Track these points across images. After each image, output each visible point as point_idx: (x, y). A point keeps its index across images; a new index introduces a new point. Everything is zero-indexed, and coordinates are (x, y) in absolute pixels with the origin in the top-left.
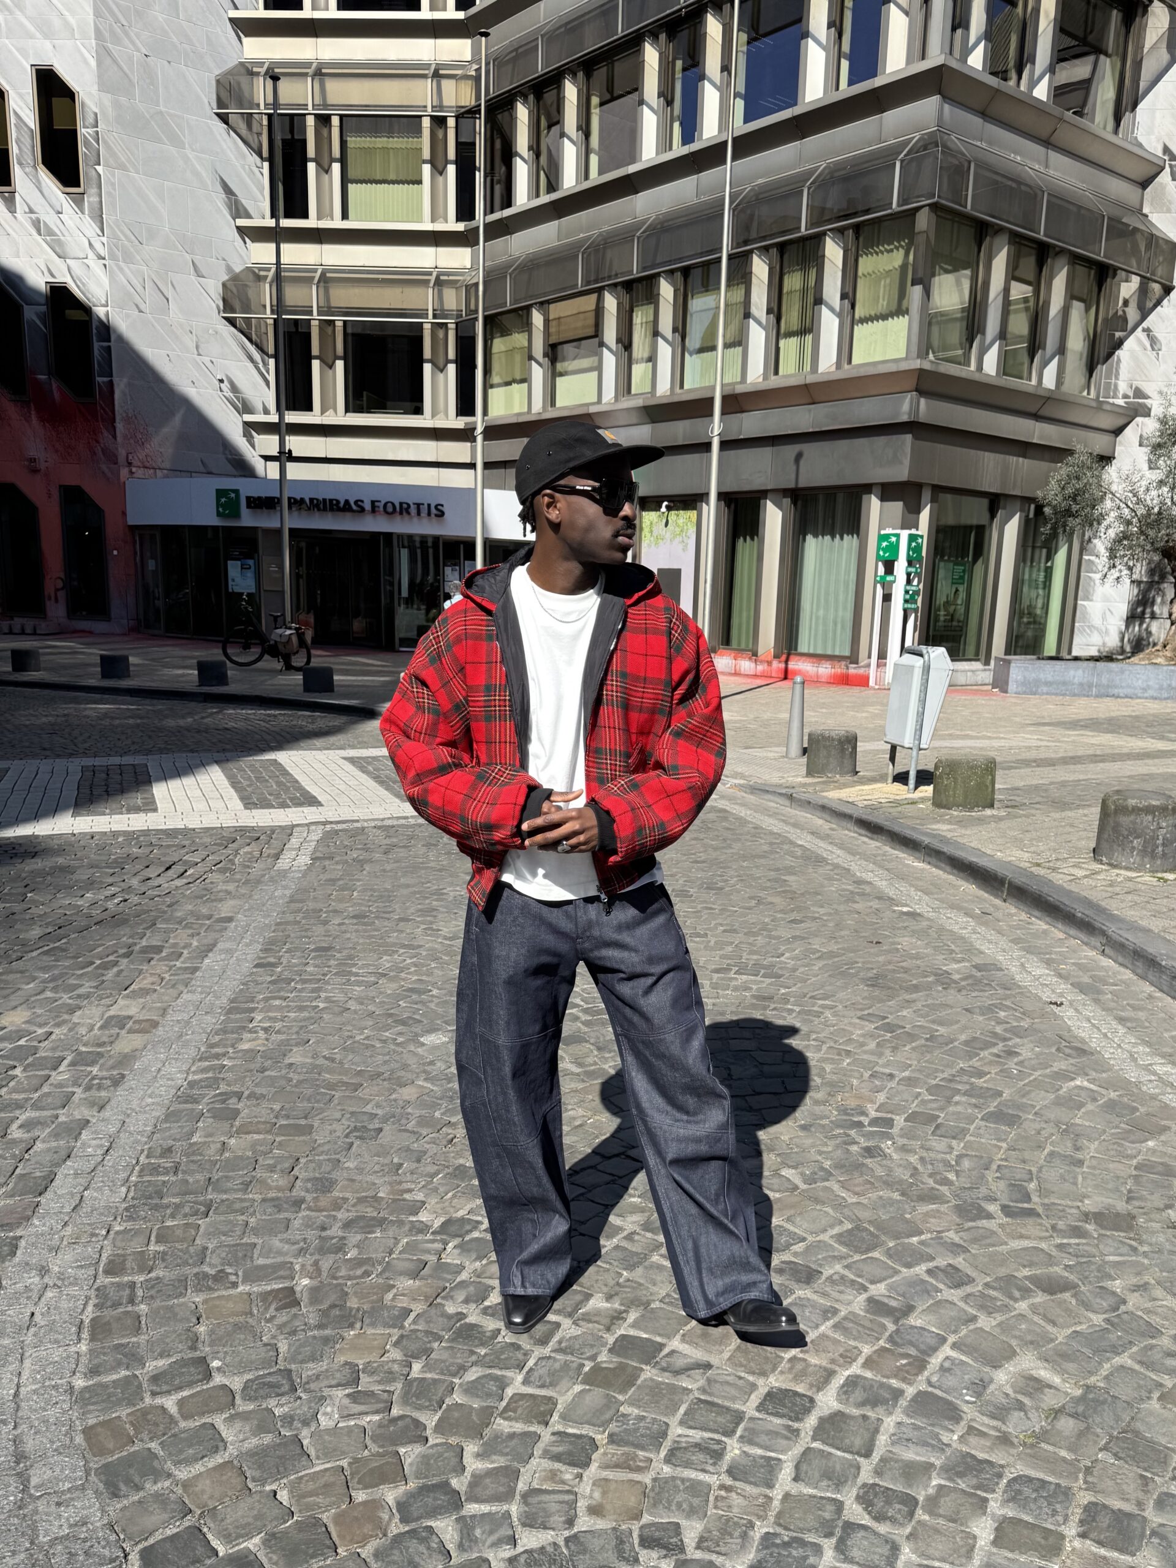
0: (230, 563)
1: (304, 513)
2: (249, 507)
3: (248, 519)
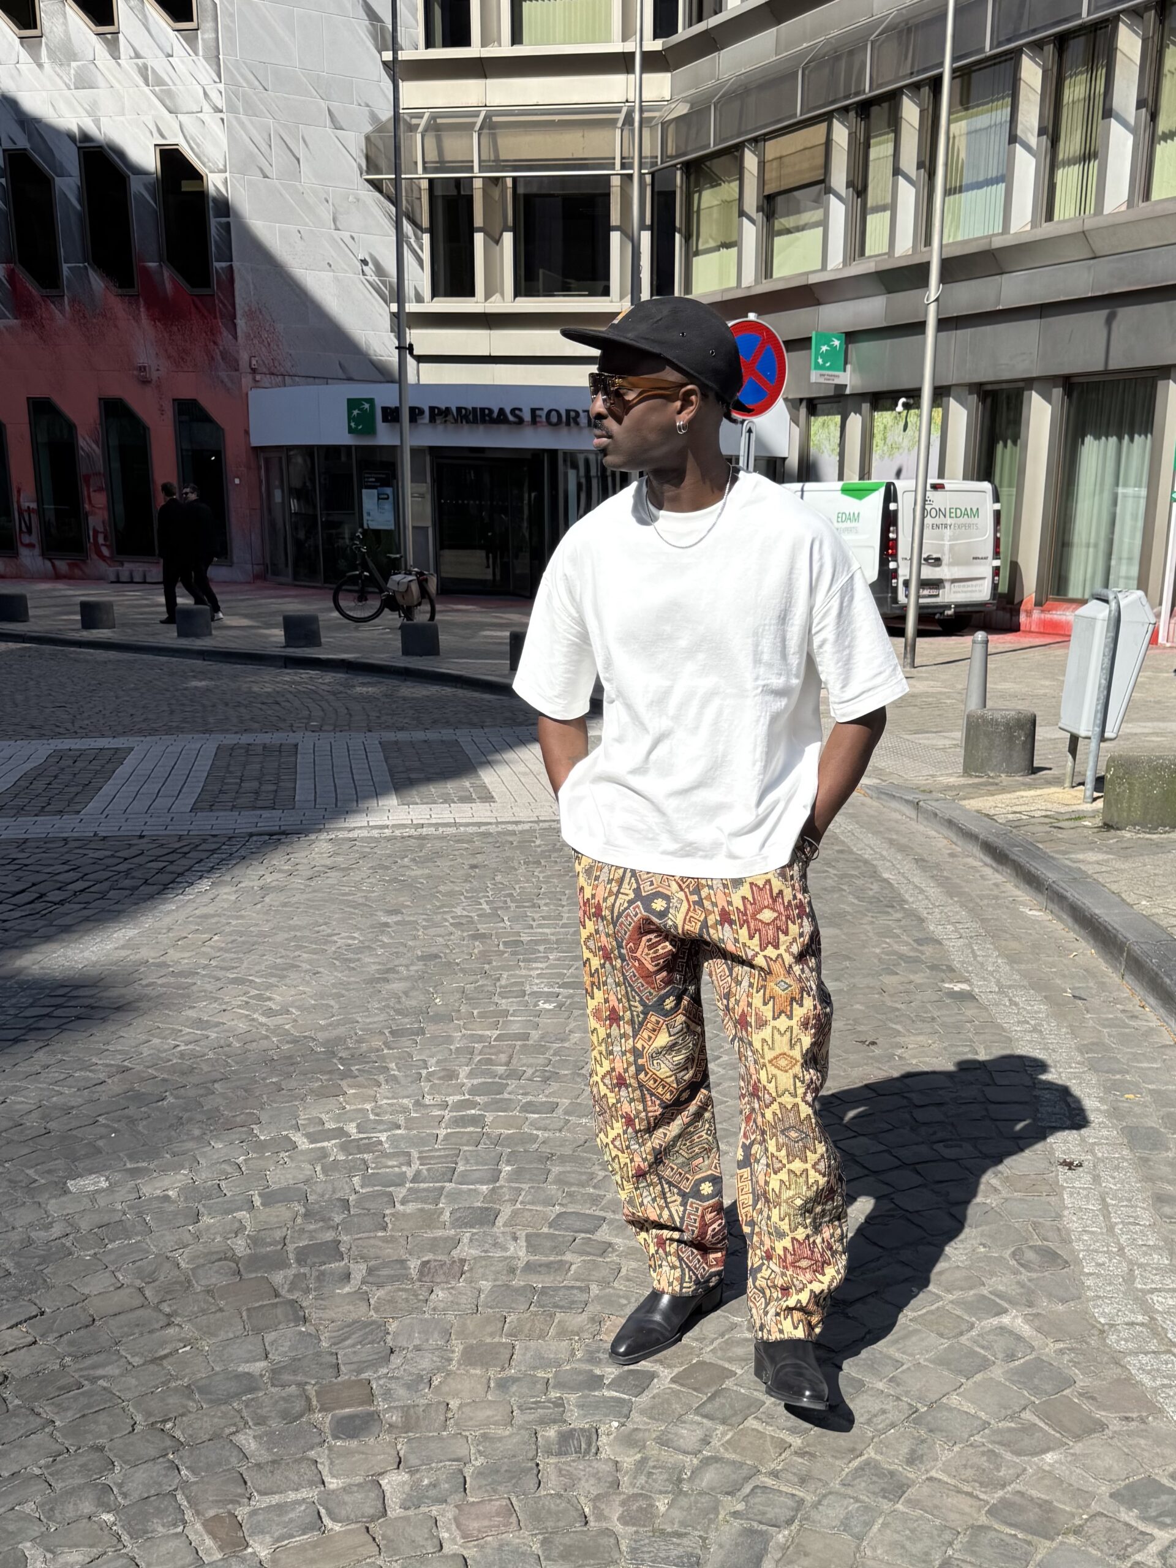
0: (364, 491)
1: (450, 426)
2: (385, 420)
3: (385, 436)
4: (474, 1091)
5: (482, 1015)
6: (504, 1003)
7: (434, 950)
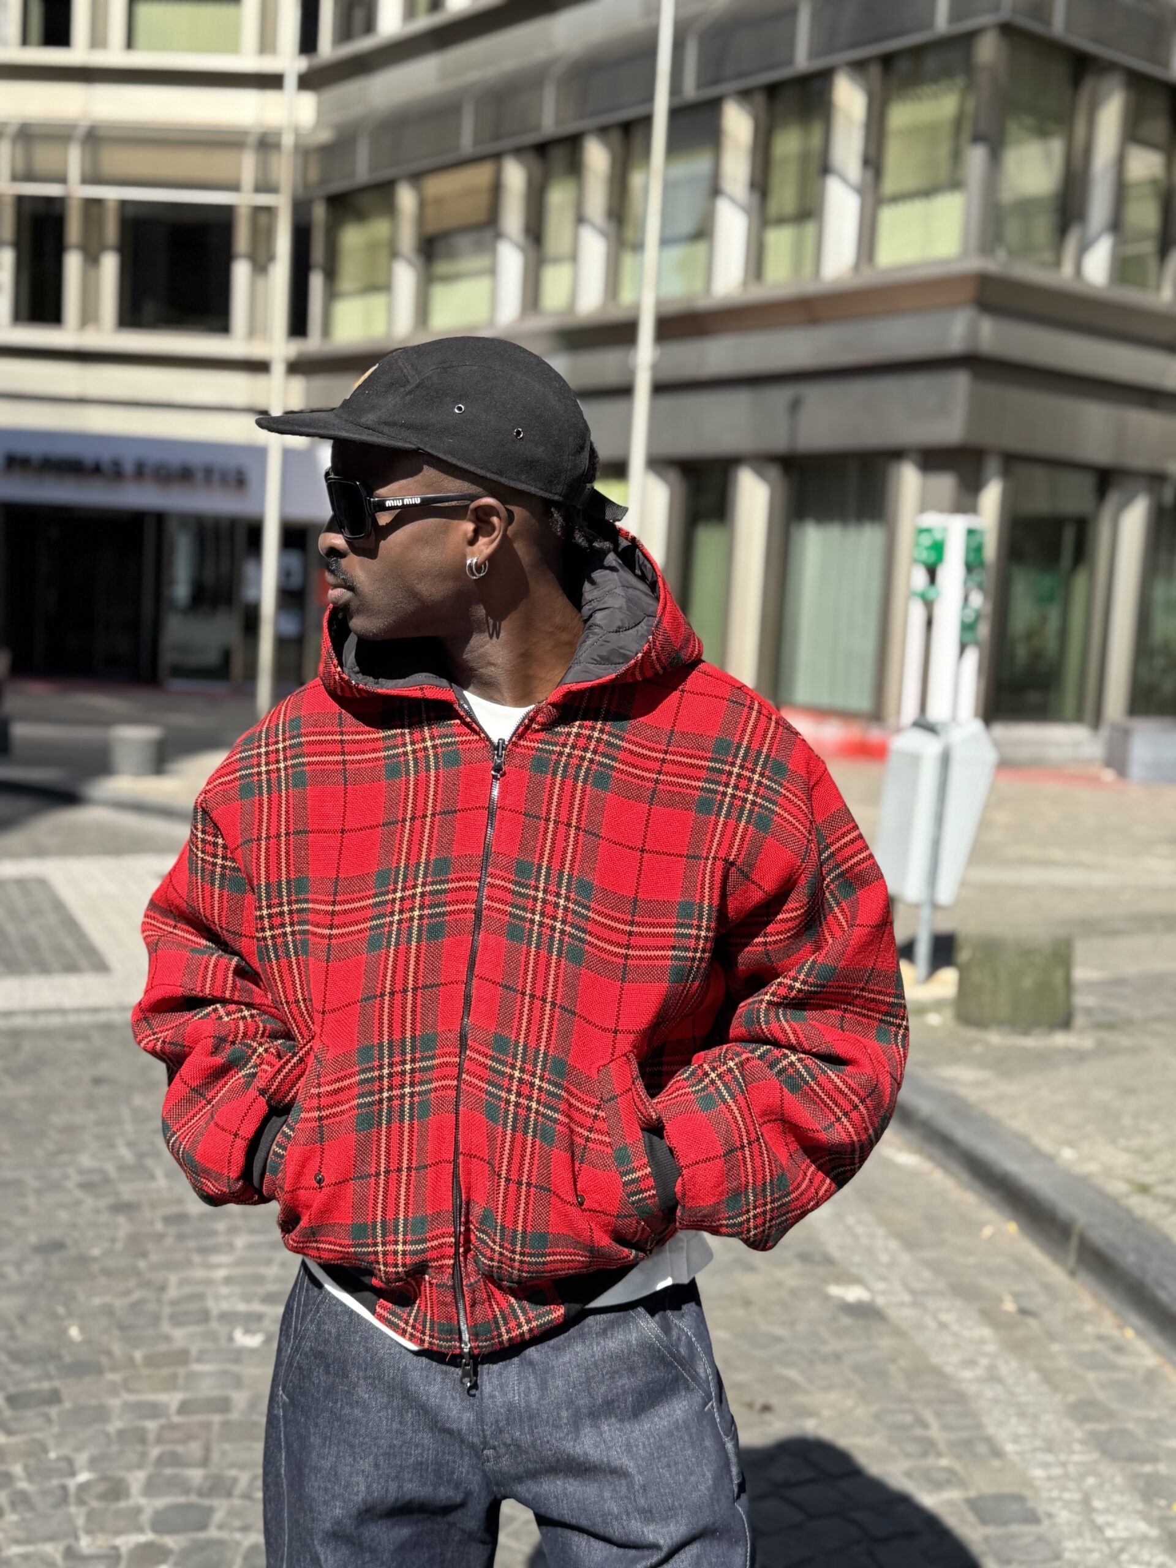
1: (29, 477)
4: (161, 1524)
5: (151, 1361)
6: (180, 1336)
7: (56, 1234)
